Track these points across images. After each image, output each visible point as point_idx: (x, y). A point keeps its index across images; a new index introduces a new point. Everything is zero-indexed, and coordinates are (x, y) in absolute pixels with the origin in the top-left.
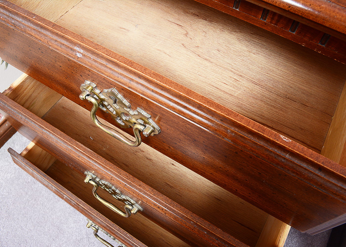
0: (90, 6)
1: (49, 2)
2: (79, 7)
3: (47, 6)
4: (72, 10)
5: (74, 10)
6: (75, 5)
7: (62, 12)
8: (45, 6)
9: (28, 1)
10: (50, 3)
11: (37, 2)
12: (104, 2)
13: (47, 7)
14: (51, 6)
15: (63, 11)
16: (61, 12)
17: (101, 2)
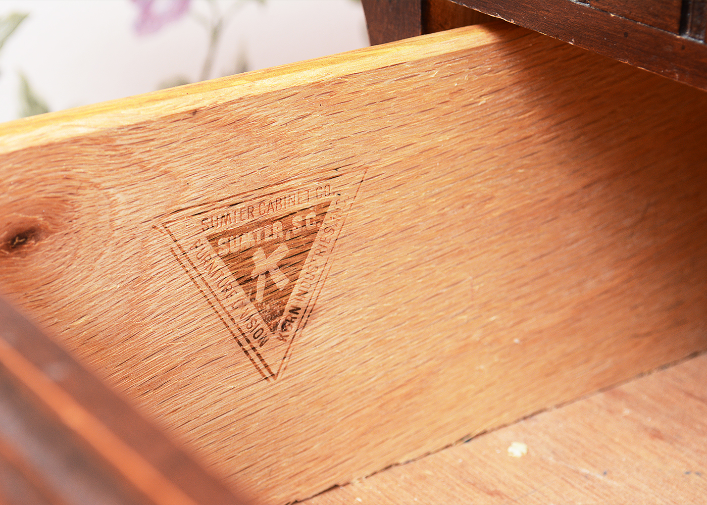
0: (501, 488)
1: (238, 385)
2: (422, 478)
3: (218, 406)
4: (370, 485)
5: (385, 486)
6: (402, 461)
7: (303, 477)
8: (204, 403)
9: (101, 335)
10: (246, 392)
11: (161, 360)
12: (610, 482)
13: (212, 411)
14: (241, 416)
15: (310, 473)
16: (296, 480)
17: (588, 483)
